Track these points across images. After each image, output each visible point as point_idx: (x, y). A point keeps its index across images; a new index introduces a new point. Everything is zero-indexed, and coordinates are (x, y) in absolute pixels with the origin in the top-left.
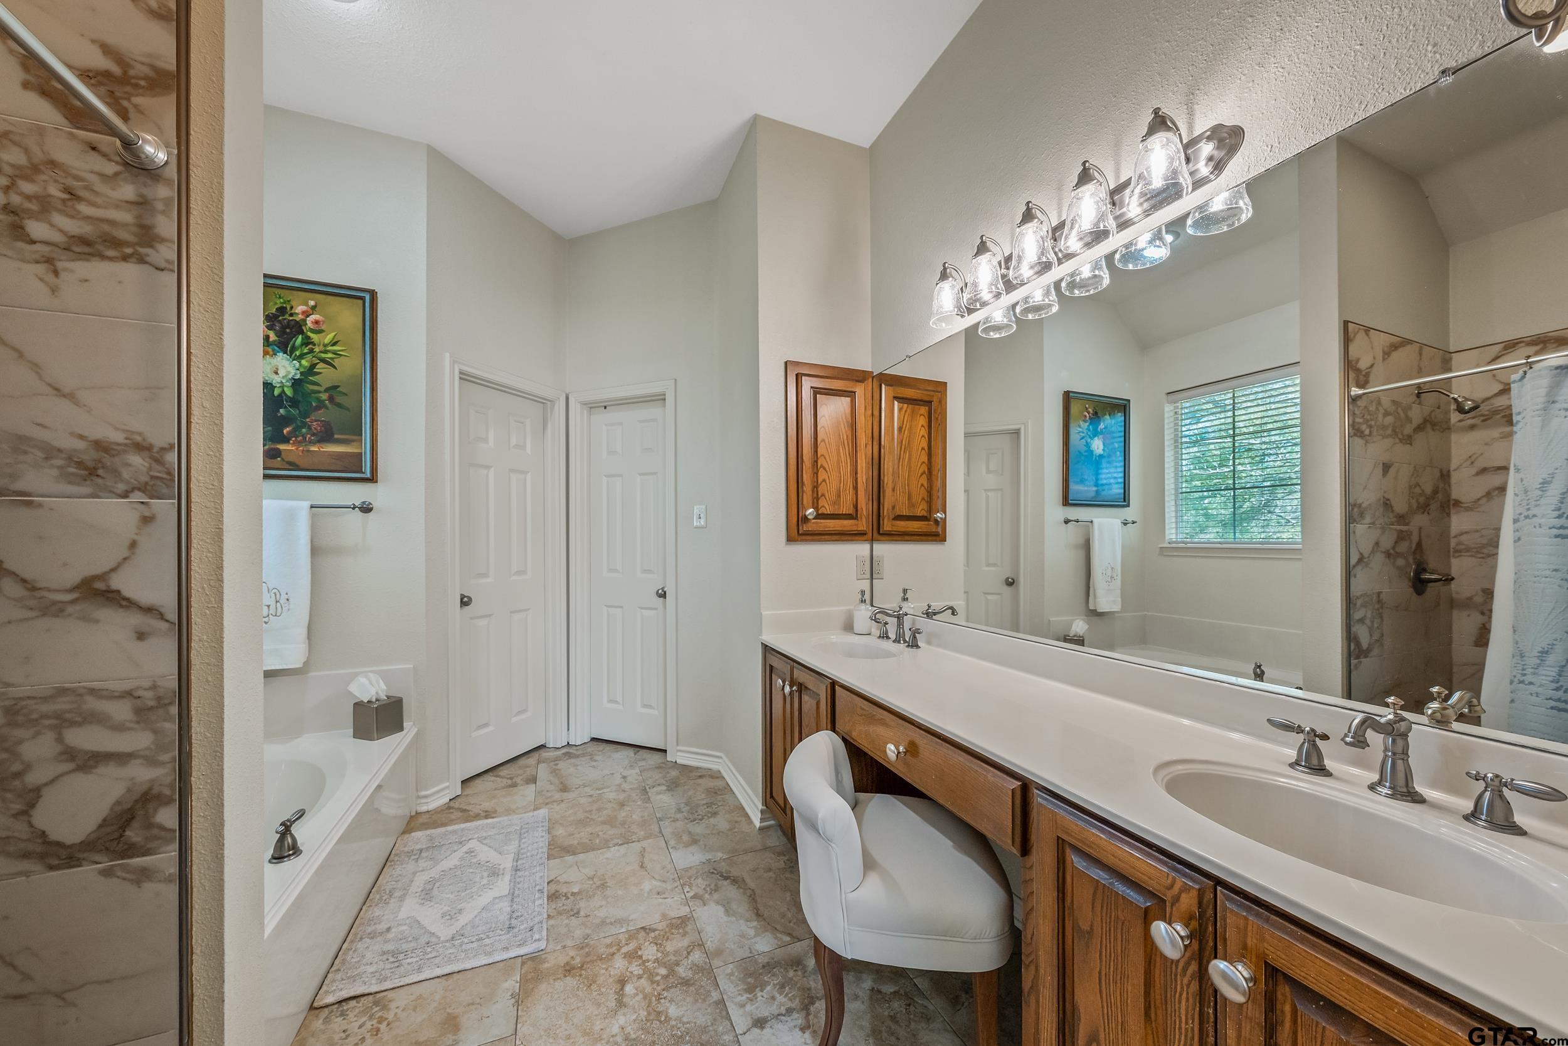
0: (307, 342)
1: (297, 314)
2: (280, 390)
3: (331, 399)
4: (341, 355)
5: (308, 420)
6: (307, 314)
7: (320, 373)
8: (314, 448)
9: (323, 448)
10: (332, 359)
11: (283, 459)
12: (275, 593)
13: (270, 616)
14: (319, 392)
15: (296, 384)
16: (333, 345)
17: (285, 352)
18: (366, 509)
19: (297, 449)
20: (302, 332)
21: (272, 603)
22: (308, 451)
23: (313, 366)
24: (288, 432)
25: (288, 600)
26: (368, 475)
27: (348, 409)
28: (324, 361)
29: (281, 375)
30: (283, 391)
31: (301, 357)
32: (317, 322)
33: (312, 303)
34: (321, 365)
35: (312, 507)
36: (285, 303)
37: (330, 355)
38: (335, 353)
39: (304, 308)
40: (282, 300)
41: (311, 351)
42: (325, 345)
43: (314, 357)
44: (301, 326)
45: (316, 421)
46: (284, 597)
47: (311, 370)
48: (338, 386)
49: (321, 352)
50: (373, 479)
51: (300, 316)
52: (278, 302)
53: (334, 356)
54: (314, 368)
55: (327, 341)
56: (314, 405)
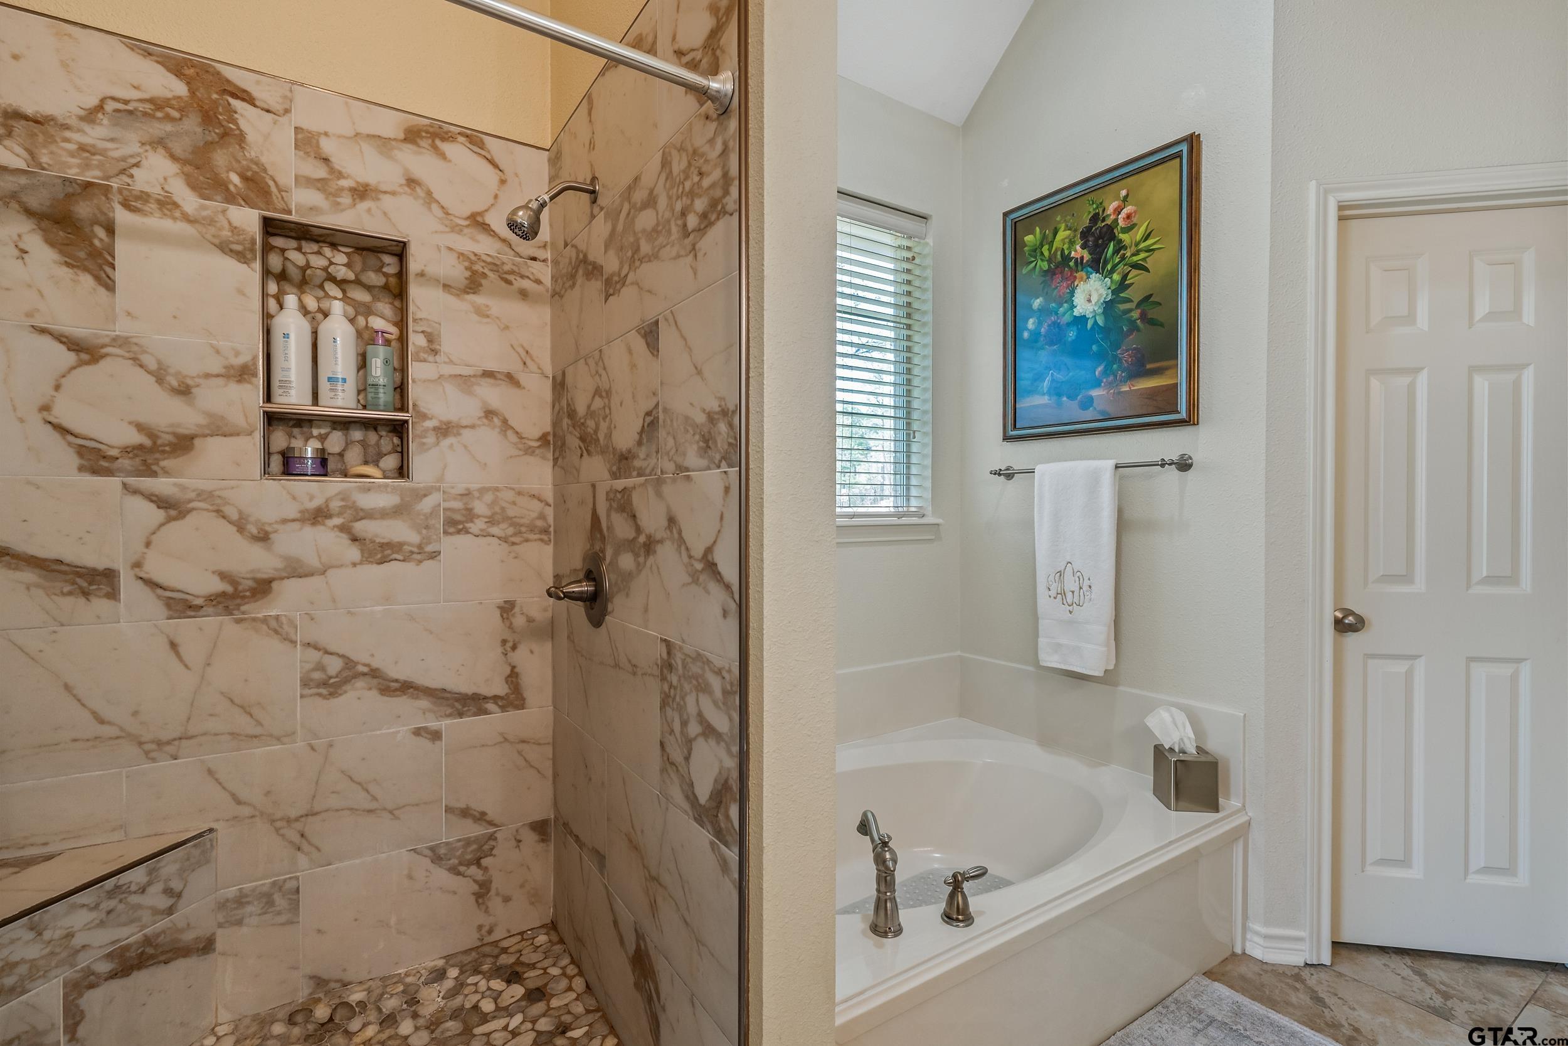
0: (1120, 247)
1: (1109, 215)
2: (1093, 320)
3: (1143, 316)
4: (1153, 250)
5: (1119, 352)
6: (1118, 211)
7: (1133, 284)
8: (1125, 388)
9: (1134, 386)
10: (1144, 259)
11: (1095, 409)
12: (1079, 577)
13: (1074, 604)
14: (1130, 310)
15: (1108, 306)
16: (1145, 241)
17: (1097, 272)
18: (1184, 465)
19: (1108, 393)
20: (1113, 237)
21: (1076, 589)
22: (1120, 393)
23: (1125, 277)
24: (1099, 373)
25: (1090, 587)
26: (1183, 415)
27: (1162, 325)
28: (1136, 266)
29: (1093, 303)
30: (1096, 322)
31: (1112, 271)
32: (1129, 217)
33: (1124, 193)
34: (1134, 272)
35: (1117, 467)
36: (1097, 208)
37: (1143, 255)
38: (1148, 250)
39: (1115, 204)
40: (1095, 206)
41: (1123, 258)
42: (1137, 244)
43: (1125, 265)
44: (1113, 230)
45: (1127, 351)
46: (1087, 583)
47: (1123, 286)
48: (1151, 295)
49: (1133, 255)
50: (1190, 421)
51: (1111, 217)
52: (1091, 210)
53: (1147, 254)
54: (1126, 280)
55: (1139, 237)
56: (1125, 329)
